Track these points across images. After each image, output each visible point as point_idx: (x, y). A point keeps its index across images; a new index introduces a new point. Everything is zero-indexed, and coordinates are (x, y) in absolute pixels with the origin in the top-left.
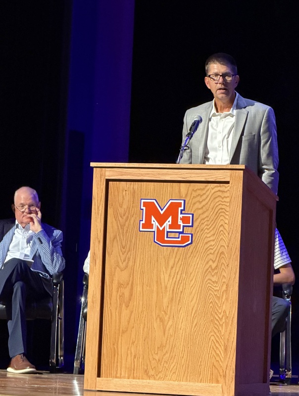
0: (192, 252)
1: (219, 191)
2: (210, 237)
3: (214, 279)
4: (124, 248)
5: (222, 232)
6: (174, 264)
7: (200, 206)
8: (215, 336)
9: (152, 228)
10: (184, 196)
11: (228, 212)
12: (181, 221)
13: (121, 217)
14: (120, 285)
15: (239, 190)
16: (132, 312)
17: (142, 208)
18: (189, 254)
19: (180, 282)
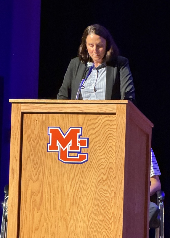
0: (88, 167)
1: (108, 120)
2: (101, 156)
3: (105, 188)
4: (35, 165)
5: (110, 152)
6: (74, 177)
7: (94, 132)
8: (106, 232)
9: (57, 149)
10: (81, 124)
11: (115, 136)
12: (79, 144)
13: (33, 141)
14: (33, 194)
15: (123, 119)
16: (42, 214)
17: (49, 134)
18: (86, 169)
19: (79, 190)
